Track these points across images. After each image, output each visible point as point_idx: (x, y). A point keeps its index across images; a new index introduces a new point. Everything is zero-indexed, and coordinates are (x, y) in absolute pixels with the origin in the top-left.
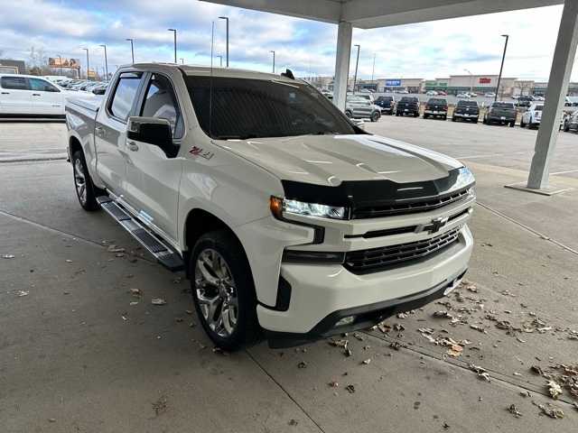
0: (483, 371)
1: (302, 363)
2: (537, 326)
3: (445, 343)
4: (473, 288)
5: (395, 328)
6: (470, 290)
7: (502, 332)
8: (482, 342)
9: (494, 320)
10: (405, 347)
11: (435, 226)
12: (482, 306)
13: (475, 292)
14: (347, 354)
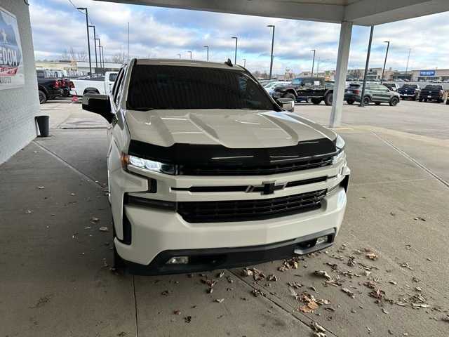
0: (321, 331)
1: (167, 292)
2: (414, 302)
3: (304, 299)
4: (372, 255)
5: (268, 279)
6: (368, 257)
7: (371, 300)
8: (342, 305)
9: (371, 288)
10: (265, 295)
11: (268, 188)
12: (368, 273)
13: (372, 259)
14: (208, 292)
